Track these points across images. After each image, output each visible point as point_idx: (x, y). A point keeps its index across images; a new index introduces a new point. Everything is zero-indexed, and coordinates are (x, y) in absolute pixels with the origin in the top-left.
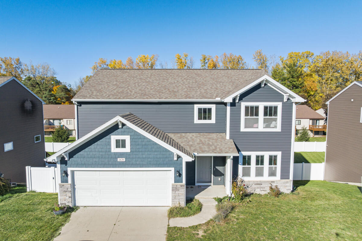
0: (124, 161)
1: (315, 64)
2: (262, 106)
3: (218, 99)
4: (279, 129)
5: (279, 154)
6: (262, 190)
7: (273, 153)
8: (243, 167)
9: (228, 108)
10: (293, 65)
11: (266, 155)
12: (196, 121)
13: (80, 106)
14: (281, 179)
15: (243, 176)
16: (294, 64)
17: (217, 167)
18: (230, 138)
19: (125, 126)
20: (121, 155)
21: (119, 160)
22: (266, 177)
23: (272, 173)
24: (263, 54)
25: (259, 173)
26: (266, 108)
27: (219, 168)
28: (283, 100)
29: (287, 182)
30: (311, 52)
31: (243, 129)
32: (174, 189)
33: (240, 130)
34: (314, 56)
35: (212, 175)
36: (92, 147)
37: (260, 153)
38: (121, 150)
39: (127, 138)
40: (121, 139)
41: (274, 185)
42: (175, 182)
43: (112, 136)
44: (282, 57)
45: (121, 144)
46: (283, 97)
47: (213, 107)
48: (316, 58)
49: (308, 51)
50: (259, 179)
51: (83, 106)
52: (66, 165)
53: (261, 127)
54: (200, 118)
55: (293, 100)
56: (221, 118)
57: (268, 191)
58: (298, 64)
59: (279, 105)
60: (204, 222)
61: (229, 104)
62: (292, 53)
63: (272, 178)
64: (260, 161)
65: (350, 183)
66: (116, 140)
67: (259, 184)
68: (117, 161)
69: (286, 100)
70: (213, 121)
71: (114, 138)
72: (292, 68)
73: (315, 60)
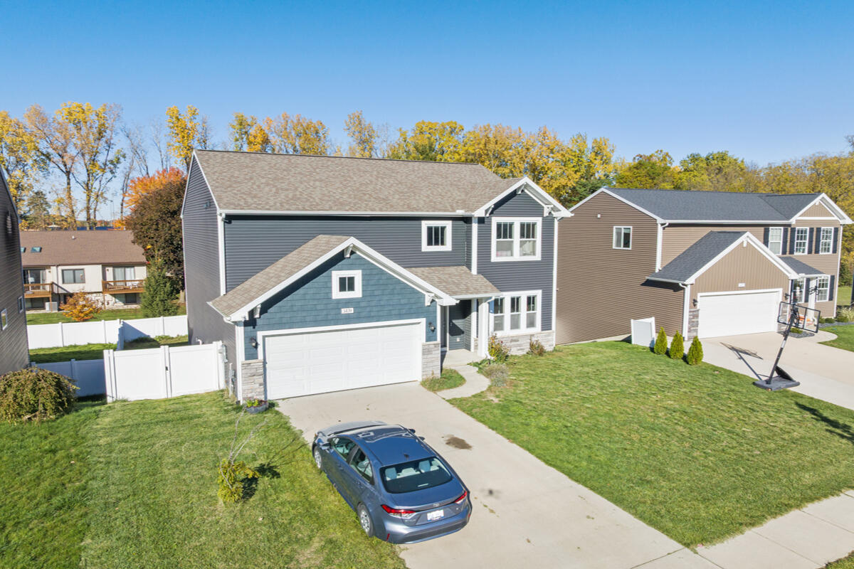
0: (352, 312)
1: (466, 148)
2: (517, 221)
3: (460, 212)
4: (538, 257)
5: (538, 294)
6: (519, 350)
7: (531, 293)
8: (495, 317)
9: (475, 226)
10: (428, 147)
11: (523, 295)
12: (425, 247)
13: (230, 223)
14: (542, 330)
15: (495, 330)
16: (430, 147)
17: (454, 321)
18: (478, 273)
19: (354, 255)
20: (348, 303)
21: (344, 311)
22: (523, 330)
23: (531, 324)
24: (367, 120)
25: (515, 325)
26: (522, 225)
27: (459, 323)
28: (543, 214)
29: (549, 335)
30: (458, 123)
31: (494, 258)
32: (426, 351)
33: (490, 259)
34: (464, 132)
35: (448, 334)
36: (301, 291)
37: (515, 294)
38: (347, 295)
39: (357, 275)
40: (347, 276)
41: (534, 339)
42: (427, 341)
43: (333, 272)
44: (404, 130)
45: (347, 284)
46: (543, 210)
47: (448, 225)
48: (468, 135)
49: (454, 121)
50: (515, 332)
51: (234, 222)
52: (254, 328)
53: (517, 256)
54: (430, 243)
55: (555, 214)
56: (463, 241)
57: (527, 348)
58: (437, 147)
59: (538, 221)
60: (485, 389)
61: (477, 220)
62: (423, 123)
63: (531, 331)
64: (515, 303)
65: (599, 340)
66: (340, 278)
67: (514, 340)
68: (340, 313)
69: (547, 215)
70: (448, 247)
71: (336, 275)
72: (427, 155)
73: (466, 140)
